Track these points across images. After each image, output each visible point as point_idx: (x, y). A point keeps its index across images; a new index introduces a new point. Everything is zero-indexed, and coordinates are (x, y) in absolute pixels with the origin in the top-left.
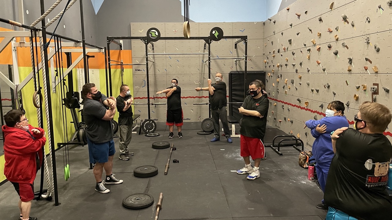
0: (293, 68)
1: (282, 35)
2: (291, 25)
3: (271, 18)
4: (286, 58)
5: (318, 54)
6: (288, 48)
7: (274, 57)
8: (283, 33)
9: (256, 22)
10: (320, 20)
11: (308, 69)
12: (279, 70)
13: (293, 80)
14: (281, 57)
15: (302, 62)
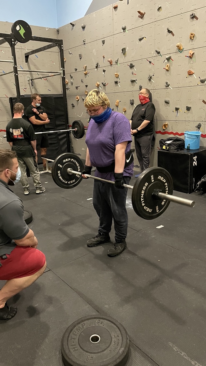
0: (132, 85)
1: (104, 43)
2: (124, 29)
3: (74, 22)
4: (116, 74)
5: (189, 62)
6: (117, 61)
8: (104, 41)
9: (47, 28)
10: (193, 17)
11: (167, 83)
13: (133, 100)
14: (103, 73)
15: (152, 76)
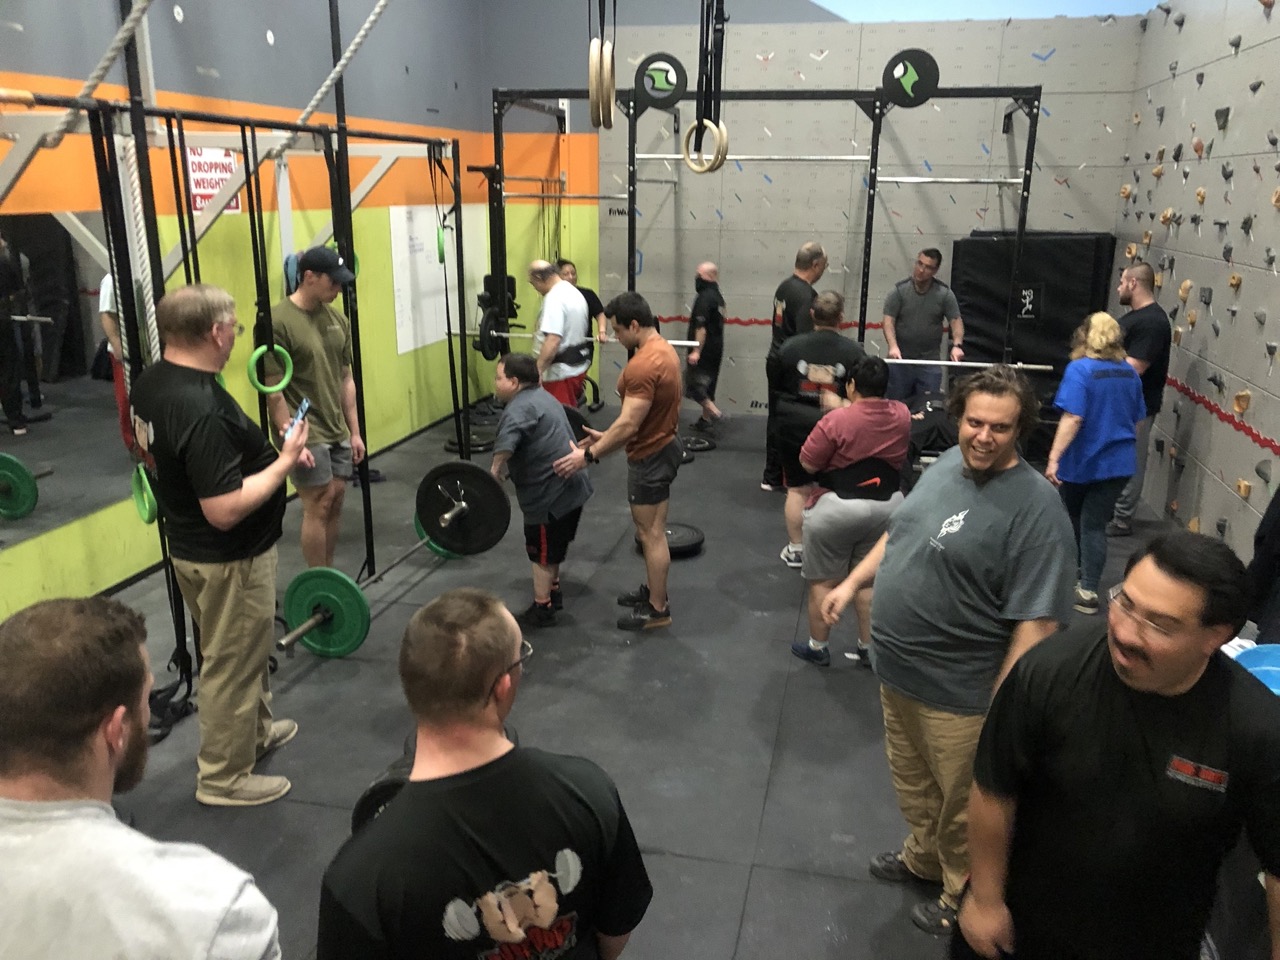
0: (1219, 236)
1: (1201, 83)
2: (1236, 44)
4: (1199, 190)
6: (1211, 146)
7: (1159, 176)
8: (1202, 75)
11: (1268, 251)
12: (1166, 240)
13: (1210, 291)
14: (1184, 181)
15: (1253, 216)
